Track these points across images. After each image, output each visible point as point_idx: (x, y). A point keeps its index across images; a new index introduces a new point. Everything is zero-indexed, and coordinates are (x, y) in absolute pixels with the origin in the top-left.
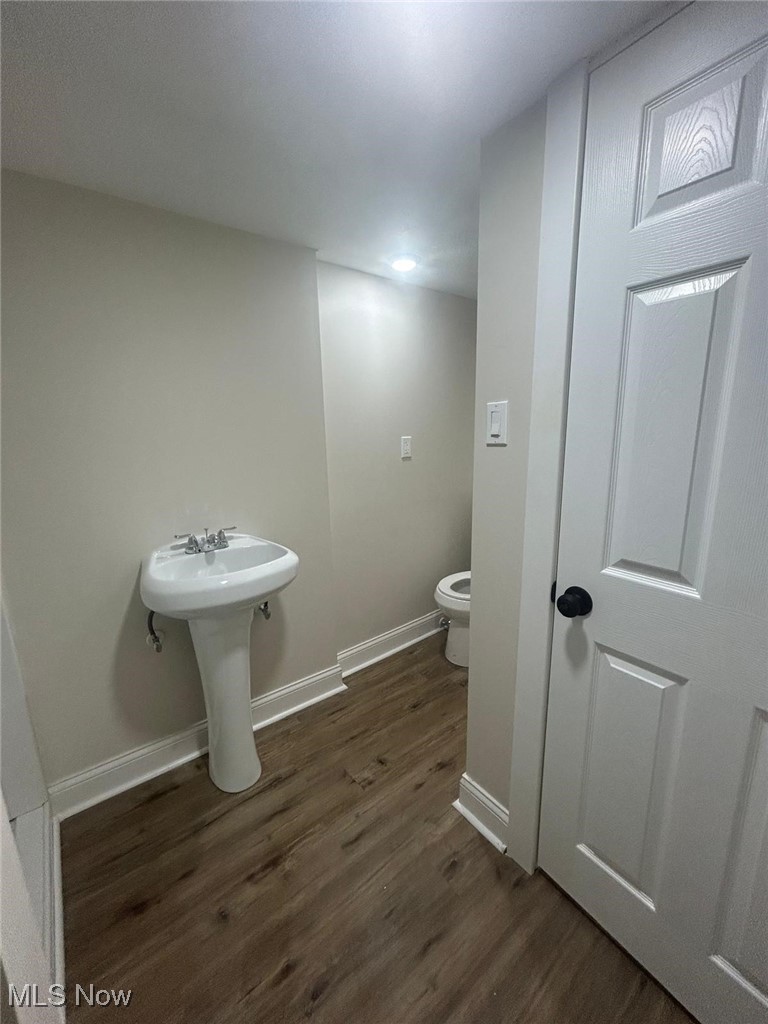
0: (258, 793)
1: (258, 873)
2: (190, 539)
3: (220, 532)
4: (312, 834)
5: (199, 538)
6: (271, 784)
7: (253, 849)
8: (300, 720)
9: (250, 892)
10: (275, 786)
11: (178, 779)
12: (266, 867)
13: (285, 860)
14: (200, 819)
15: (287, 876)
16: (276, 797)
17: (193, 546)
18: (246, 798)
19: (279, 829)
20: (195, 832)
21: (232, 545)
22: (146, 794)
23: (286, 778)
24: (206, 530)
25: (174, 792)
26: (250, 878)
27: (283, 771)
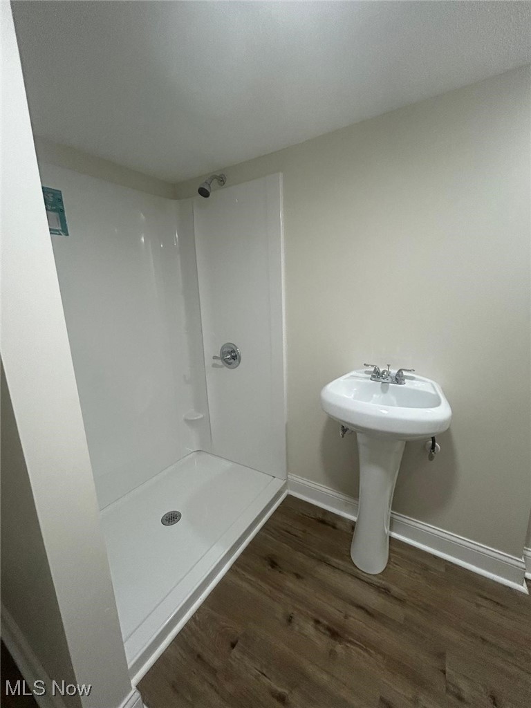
0: (367, 583)
1: (324, 625)
2: (375, 369)
3: (400, 371)
4: (370, 654)
5: (381, 370)
6: (378, 587)
7: (333, 609)
8: (446, 569)
9: (309, 629)
10: (380, 592)
11: (339, 525)
12: (329, 629)
13: (340, 643)
14: (327, 556)
15: (332, 653)
16: (373, 600)
17: (377, 375)
18: (357, 576)
19: (357, 621)
20: (320, 560)
21: (408, 384)
22: (320, 516)
23: (392, 596)
24: (389, 366)
25: (332, 529)
26: (317, 622)
27: (395, 589)
